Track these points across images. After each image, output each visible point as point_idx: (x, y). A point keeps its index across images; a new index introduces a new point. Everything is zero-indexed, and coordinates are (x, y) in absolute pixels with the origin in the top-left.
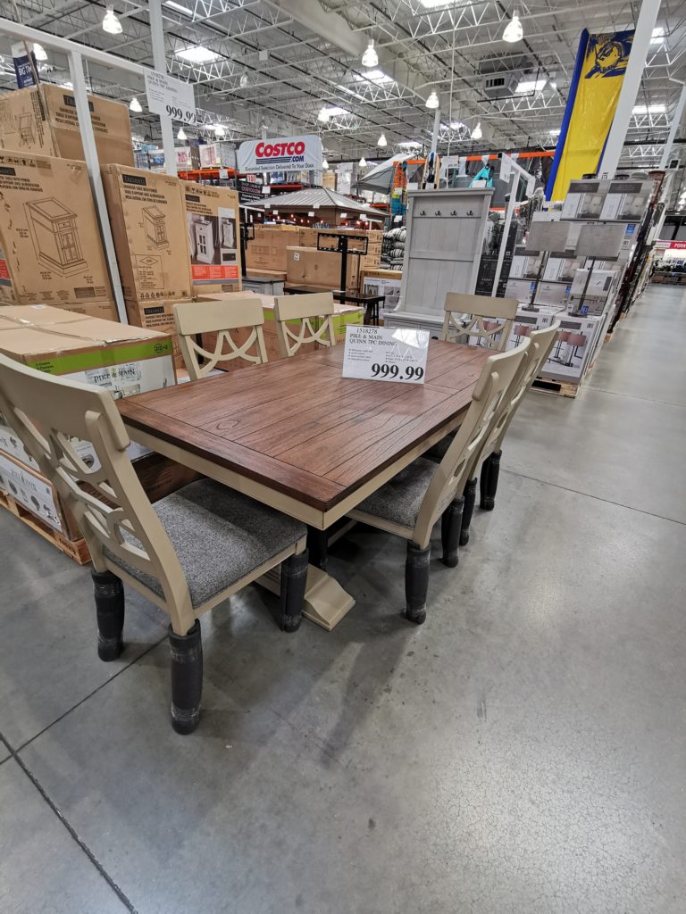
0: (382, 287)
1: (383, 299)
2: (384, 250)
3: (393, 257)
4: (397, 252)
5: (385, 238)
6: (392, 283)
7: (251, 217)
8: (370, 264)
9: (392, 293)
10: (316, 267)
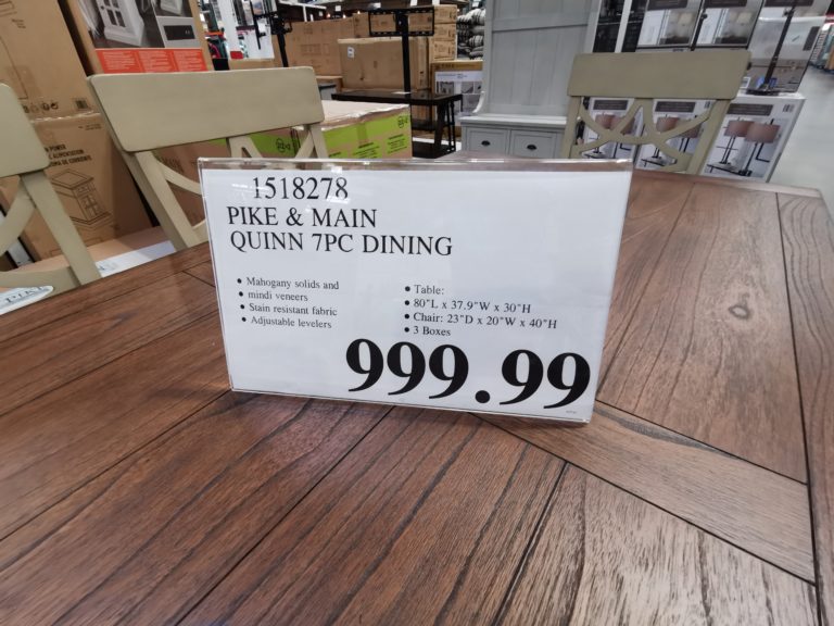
0: (459, 81)
1: (459, 97)
2: (461, 39)
3: (472, 46)
4: (477, 39)
5: (460, 23)
6: (471, 77)
7: (312, 16)
8: (442, 54)
9: (471, 90)
10: (375, 64)
